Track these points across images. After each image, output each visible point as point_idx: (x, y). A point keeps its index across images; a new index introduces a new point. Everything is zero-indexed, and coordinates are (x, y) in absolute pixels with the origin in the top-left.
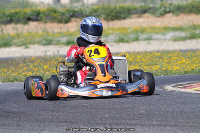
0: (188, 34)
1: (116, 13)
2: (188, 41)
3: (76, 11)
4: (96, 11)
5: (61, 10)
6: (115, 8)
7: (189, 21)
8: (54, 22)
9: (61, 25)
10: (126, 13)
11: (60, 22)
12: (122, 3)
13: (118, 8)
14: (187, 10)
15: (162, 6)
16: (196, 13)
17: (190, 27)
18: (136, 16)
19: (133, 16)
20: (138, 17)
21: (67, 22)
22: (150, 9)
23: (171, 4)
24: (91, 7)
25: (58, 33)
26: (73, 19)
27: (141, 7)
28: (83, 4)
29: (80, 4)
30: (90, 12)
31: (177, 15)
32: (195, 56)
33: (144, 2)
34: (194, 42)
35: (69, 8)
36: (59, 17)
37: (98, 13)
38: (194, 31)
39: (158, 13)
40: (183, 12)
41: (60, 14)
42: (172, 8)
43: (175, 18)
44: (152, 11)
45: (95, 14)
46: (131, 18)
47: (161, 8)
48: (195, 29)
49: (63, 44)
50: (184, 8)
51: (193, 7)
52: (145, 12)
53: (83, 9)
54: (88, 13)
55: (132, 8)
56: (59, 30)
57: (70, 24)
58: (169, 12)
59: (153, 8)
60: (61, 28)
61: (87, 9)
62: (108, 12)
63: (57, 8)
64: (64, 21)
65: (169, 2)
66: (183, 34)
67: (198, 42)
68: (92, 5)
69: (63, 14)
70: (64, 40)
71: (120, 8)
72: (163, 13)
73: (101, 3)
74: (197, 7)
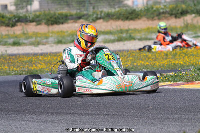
0: (116, 37)
1: (56, 18)
2: (117, 43)
3: (22, 17)
4: (38, 17)
5: (8, 16)
6: (55, 15)
7: (117, 27)
8: (2, 26)
9: (9, 29)
10: (64, 19)
11: (8, 26)
12: (60, 10)
13: (57, 14)
14: (115, 17)
15: (94, 13)
16: (122, 20)
17: (118, 31)
18: (72, 21)
19: (69, 21)
20: (74, 22)
21: (13, 26)
22: (84, 16)
23: (102, 12)
24: (34, 14)
25: (6, 35)
26: (19, 24)
27: (76, 14)
28: (27, 11)
29: (25, 10)
30: (33, 18)
31: (107, 22)
32: (122, 56)
33: (80, 9)
34: (121, 44)
35: (15, 14)
36: (7, 22)
37: (40, 19)
38: (121, 35)
39: (91, 19)
40: (112, 19)
41: (8, 19)
42: (103, 15)
43: (105, 24)
44: (86, 17)
45: (38, 19)
46: (68, 23)
47: (93, 15)
48: (122, 33)
49: (10, 44)
50: (113, 16)
51: (120, 14)
52: (80, 18)
53: (27, 15)
54: (31, 19)
55: (69, 15)
56: (7, 33)
57: (16, 28)
58: (100, 18)
59: (87, 15)
60: (8, 31)
61: (30, 15)
62: (49, 17)
63: (5, 14)
64: (11, 26)
65: (100, 10)
66: (112, 37)
67: (124, 44)
68: (35, 11)
69: (10, 19)
70: (11, 41)
71: (59, 14)
72: (95, 19)
73: (42, 10)
74: (124, 15)
